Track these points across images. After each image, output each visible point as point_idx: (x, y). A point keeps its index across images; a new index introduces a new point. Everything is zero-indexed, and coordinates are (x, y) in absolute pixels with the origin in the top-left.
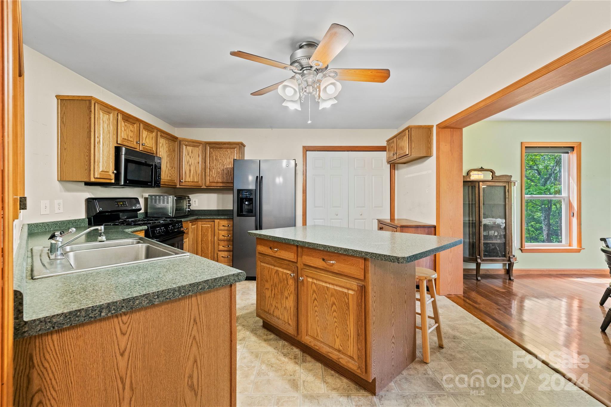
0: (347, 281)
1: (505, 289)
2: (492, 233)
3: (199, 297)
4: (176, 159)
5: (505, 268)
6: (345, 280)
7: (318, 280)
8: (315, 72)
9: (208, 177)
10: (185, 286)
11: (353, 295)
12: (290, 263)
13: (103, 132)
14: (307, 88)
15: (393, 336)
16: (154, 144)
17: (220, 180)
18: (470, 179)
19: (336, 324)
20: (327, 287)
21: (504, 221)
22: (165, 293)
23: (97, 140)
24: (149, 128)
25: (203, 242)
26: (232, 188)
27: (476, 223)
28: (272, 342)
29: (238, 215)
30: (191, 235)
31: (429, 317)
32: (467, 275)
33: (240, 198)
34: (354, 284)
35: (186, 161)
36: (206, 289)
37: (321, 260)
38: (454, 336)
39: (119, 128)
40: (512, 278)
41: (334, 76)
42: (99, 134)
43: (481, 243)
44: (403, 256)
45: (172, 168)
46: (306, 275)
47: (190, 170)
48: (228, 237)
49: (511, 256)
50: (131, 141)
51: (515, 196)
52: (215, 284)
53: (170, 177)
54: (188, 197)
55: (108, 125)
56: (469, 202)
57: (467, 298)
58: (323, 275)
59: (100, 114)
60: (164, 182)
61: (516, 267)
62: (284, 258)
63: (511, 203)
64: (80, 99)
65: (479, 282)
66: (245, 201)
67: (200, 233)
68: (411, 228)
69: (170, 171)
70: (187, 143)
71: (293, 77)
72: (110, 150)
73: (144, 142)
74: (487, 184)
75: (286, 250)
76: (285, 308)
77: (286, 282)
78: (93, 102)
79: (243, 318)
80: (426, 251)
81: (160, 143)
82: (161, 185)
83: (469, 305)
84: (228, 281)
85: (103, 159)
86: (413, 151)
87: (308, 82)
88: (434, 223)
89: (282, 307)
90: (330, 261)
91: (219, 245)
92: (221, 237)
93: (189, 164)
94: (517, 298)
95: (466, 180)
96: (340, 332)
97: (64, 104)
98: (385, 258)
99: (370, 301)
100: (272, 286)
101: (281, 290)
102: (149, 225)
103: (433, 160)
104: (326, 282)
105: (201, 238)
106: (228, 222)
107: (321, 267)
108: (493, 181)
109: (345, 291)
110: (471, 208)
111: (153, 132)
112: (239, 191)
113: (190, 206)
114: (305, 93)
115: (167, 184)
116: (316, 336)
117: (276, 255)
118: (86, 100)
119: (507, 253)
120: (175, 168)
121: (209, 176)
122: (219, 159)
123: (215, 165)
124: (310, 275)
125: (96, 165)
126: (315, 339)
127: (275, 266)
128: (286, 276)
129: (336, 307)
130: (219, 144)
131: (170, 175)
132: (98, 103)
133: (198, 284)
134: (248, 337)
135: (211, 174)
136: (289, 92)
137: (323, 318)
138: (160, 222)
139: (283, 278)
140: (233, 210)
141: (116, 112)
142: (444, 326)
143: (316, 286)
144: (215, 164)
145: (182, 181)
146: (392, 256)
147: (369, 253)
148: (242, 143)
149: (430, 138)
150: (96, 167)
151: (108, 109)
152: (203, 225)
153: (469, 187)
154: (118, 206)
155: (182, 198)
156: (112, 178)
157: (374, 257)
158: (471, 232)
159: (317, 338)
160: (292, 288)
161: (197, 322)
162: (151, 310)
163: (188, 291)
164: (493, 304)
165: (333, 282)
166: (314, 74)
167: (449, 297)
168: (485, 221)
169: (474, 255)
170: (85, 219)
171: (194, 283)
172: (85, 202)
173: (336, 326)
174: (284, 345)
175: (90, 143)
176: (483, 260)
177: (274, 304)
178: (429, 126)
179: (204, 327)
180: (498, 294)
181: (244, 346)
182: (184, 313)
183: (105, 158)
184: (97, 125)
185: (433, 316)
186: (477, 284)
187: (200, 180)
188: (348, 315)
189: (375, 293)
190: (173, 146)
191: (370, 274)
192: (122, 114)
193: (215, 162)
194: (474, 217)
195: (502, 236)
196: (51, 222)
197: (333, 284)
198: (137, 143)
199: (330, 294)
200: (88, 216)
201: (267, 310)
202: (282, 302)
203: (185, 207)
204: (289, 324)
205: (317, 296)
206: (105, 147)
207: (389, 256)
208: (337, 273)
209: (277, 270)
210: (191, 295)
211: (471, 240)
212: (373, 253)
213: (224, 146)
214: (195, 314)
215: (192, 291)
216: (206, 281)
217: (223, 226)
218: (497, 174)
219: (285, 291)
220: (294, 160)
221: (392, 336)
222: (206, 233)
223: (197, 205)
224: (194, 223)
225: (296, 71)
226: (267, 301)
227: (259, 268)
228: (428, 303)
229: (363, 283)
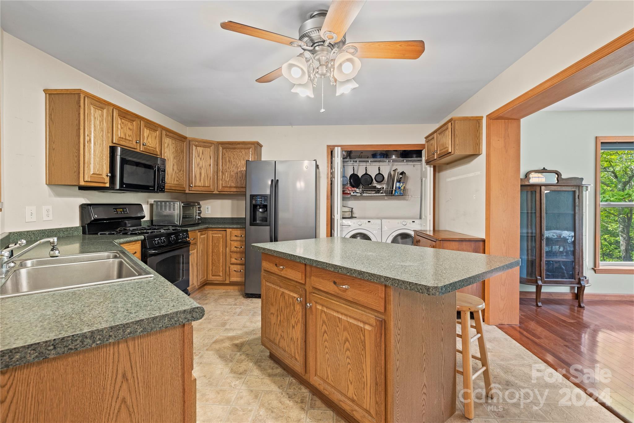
0: (363, 313)
1: (573, 319)
2: (556, 248)
3: (131, 344)
4: (185, 161)
5: (573, 291)
6: (360, 311)
7: (329, 308)
8: (329, 49)
9: (221, 181)
10: (102, 330)
11: (370, 331)
12: (298, 284)
13: (95, 130)
14: (320, 67)
15: (425, 385)
16: (157, 144)
17: (233, 185)
18: (529, 182)
19: (349, 366)
20: (339, 318)
21: (573, 234)
22: (67, 341)
23: (87, 138)
24: (152, 126)
25: (213, 254)
26: (245, 193)
27: (536, 236)
28: (277, 378)
29: (251, 224)
30: (200, 246)
31: (473, 357)
32: (524, 299)
33: (253, 205)
34: (372, 318)
35: (196, 163)
36: (138, 333)
37: (332, 284)
38: (507, 382)
39: (114, 125)
40: (582, 305)
41: (354, 52)
42: (90, 132)
43: (542, 261)
44: (436, 285)
45: (180, 171)
46: (315, 301)
47: (201, 174)
48: (241, 249)
49: (581, 278)
50: (130, 141)
51: (588, 203)
52: (153, 326)
53: (177, 181)
54: (199, 204)
55: (101, 122)
56: (527, 210)
57: (524, 330)
58: (335, 302)
59: (90, 109)
60: (170, 186)
61: (587, 291)
62: (290, 278)
63: (583, 212)
64: (68, 93)
65: (539, 309)
66: (259, 208)
67: (211, 244)
68: (453, 242)
69: (177, 175)
70: (197, 143)
71: (301, 55)
72: (103, 150)
73: (145, 141)
74: (551, 189)
75: (292, 268)
76: (291, 338)
77: (292, 307)
78: (82, 96)
79: (249, 344)
80: (470, 278)
81: (165, 143)
82: (165, 190)
83: (527, 340)
84: (175, 321)
85: (94, 161)
86: (457, 148)
87: (321, 62)
88: (483, 236)
89: (288, 338)
90: (343, 286)
91: (231, 257)
92: (234, 249)
93: (199, 166)
94: (588, 330)
95: (523, 184)
96: (354, 377)
97: (53, 99)
98: (410, 287)
99: (392, 341)
100: (277, 310)
101: (287, 317)
102: (146, 235)
103: (481, 160)
104: (338, 312)
105: (212, 250)
106: (241, 232)
107: (333, 293)
108: (559, 184)
109: (361, 326)
110: (530, 218)
111: (157, 131)
112: (252, 197)
113: (201, 213)
114: (317, 75)
115: (173, 188)
116: (325, 378)
117: (283, 273)
118: (75, 94)
119: (577, 273)
120: (183, 171)
121: (222, 179)
122: (233, 161)
123: (228, 168)
124: (319, 301)
125: (86, 167)
126: (325, 381)
127: (281, 287)
128: (293, 300)
129: (350, 345)
130: (233, 144)
131: (177, 179)
132: (88, 97)
133: (125, 326)
134: (250, 369)
135: (224, 178)
136: (296, 73)
137: (334, 357)
138: (160, 231)
139: (289, 302)
140: (245, 218)
141: (112, 108)
142: (494, 366)
143: (326, 315)
144: (228, 166)
145: (191, 185)
146: (420, 285)
147: (390, 278)
148: (258, 142)
149: (479, 132)
150: (86, 169)
151: (101, 104)
152: (213, 235)
153: (527, 192)
154: (117, 213)
155: (190, 204)
156: (106, 182)
157: (396, 285)
158: (530, 248)
159: (327, 380)
160: (300, 316)
161: (129, 378)
162: (50, 365)
163: (107, 337)
164: (559, 339)
165: (346, 312)
166: (327, 51)
167: (501, 327)
168: (547, 234)
169: (534, 276)
170: (79, 227)
171: (118, 325)
172: (80, 208)
173: (350, 369)
174: (291, 383)
175: (79, 142)
176: (545, 282)
177: (280, 332)
178: (477, 117)
179: (140, 385)
180: (564, 325)
181: (244, 382)
182: (106, 366)
183: (97, 159)
184: (86, 121)
185: (479, 355)
186: (536, 311)
187: (212, 185)
188: (364, 356)
189: (399, 330)
190: (181, 147)
191: (392, 306)
192: (119, 110)
193: (228, 165)
194: (534, 228)
195: (570, 253)
196: (38, 230)
197: (346, 315)
198: (137, 143)
199: (342, 327)
200: (82, 223)
201: (272, 339)
202: (288, 332)
203: (195, 215)
204: (296, 359)
205: (328, 328)
206: (98, 146)
207: (416, 284)
208: (352, 301)
209: (283, 292)
210: (114, 343)
211: (530, 258)
212: (395, 279)
213: (238, 146)
214: (125, 367)
215: (115, 337)
216: (138, 321)
217: (236, 236)
218: (563, 177)
219: (291, 318)
220: (315, 161)
221: (423, 384)
222: (217, 244)
223: (210, 212)
224: (204, 232)
225: (305, 47)
226: (272, 328)
227: (264, 289)
228: (472, 340)
229: (383, 317)
